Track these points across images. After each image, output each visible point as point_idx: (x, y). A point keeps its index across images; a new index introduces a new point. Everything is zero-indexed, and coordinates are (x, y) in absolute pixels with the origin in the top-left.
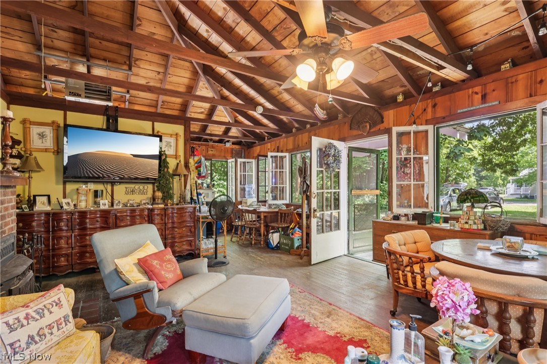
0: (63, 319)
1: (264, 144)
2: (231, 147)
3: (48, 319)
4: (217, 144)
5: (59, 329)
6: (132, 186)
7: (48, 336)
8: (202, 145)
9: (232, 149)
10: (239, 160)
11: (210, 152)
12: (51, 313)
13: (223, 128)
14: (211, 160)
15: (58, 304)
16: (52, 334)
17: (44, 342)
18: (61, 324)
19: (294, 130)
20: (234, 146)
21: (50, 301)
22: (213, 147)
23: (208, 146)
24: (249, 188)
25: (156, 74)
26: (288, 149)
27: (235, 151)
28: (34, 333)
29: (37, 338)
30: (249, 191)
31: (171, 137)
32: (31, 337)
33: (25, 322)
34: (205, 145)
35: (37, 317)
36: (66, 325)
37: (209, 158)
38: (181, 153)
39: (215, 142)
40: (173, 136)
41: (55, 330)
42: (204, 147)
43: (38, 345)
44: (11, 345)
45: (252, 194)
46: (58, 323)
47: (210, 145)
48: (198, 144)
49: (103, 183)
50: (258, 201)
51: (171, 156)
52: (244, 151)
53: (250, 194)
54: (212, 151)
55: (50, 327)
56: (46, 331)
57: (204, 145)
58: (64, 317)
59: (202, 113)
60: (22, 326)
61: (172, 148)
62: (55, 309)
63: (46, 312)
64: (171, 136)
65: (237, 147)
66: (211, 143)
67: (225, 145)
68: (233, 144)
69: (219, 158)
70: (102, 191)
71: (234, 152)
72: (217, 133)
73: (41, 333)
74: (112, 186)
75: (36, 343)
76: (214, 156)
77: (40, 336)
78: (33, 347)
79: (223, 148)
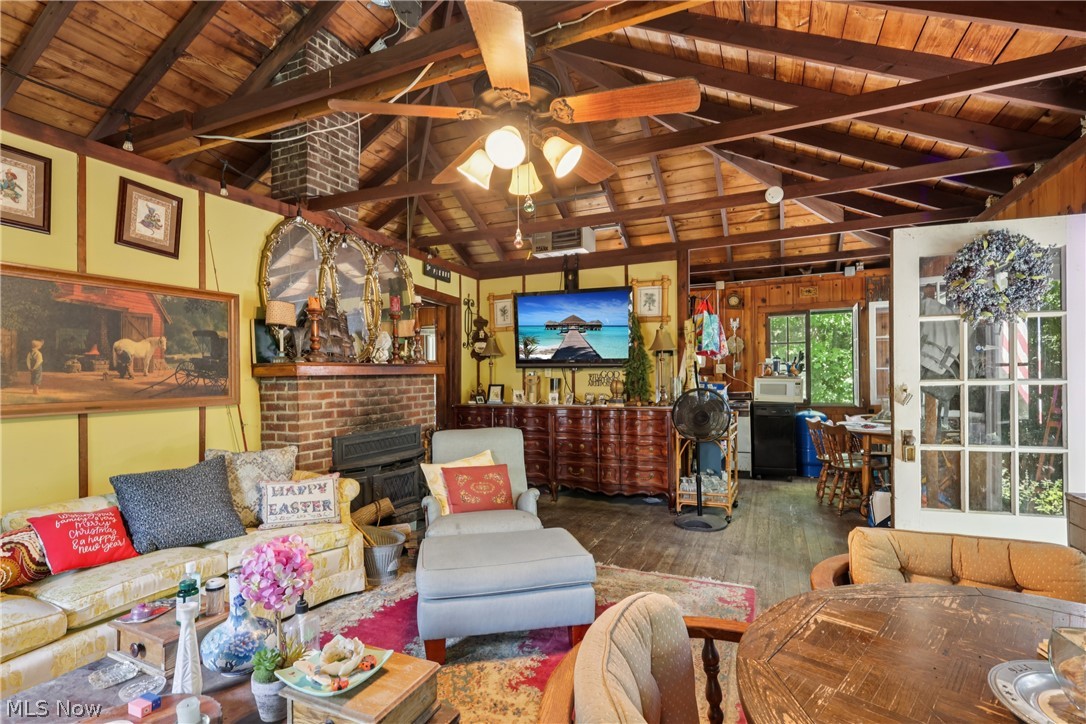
0: (321, 503)
2: (861, 275)
3: (306, 497)
4: (820, 275)
5: (314, 510)
6: (597, 372)
7: (301, 512)
8: (784, 282)
11: (805, 296)
12: (310, 493)
13: (825, 238)
14: (807, 312)
15: (322, 488)
16: (306, 511)
17: (296, 515)
18: (318, 507)
20: (870, 273)
21: (315, 483)
22: (812, 283)
23: (800, 282)
25: (645, 179)
27: (874, 283)
28: (289, 504)
29: (290, 509)
31: (653, 285)
32: (286, 507)
33: (285, 492)
34: (793, 282)
35: (297, 492)
36: (325, 509)
37: (802, 308)
38: (673, 312)
39: (816, 270)
40: (656, 283)
41: (310, 509)
42: (790, 288)
43: (289, 515)
44: (271, 506)
46: (315, 505)
47: (803, 280)
48: (776, 283)
49: (563, 368)
51: (653, 319)
54: (809, 291)
55: (305, 504)
56: (300, 507)
57: (789, 283)
58: (324, 502)
59: (758, 219)
60: (282, 494)
61: (656, 304)
62: (316, 491)
63: (307, 491)
64: (653, 283)
65: (878, 273)
66: (807, 275)
67: (843, 275)
68: (867, 267)
69: (829, 306)
70: (560, 380)
71: (871, 286)
72: (816, 251)
73: (295, 506)
74: (573, 373)
75: (288, 512)
76: (813, 302)
77: (293, 508)
78: (284, 514)
79: (837, 281)
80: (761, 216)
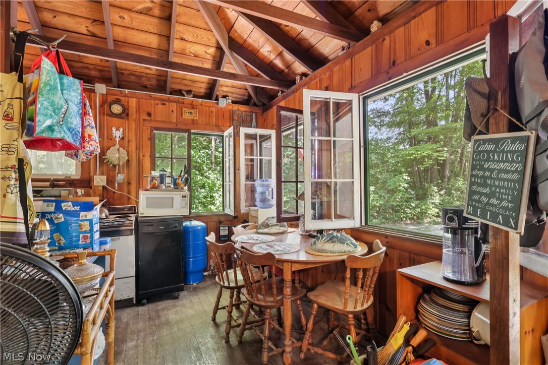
1: (294, 92)
2: (230, 107)
4: (200, 100)
8: (169, 100)
9: (232, 113)
10: (244, 131)
11: (187, 116)
14: (189, 132)
19: (375, 26)
20: (235, 106)
22: (192, 106)
23: (183, 103)
24: (263, 186)
26: (356, 82)
27: (238, 114)
30: (263, 193)
34: (177, 102)
37: (184, 127)
39: (196, 96)
42: (174, 106)
45: (268, 200)
47: (185, 101)
48: (161, 100)
50: (280, 220)
52: (256, 115)
53: (264, 200)
54: (191, 113)
57: (173, 101)
65: (243, 108)
66: (189, 98)
67: (218, 104)
68: (235, 101)
69: (205, 129)
71: (236, 118)
76: (194, 123)
79: (214, 109)
80: (150, 9)
